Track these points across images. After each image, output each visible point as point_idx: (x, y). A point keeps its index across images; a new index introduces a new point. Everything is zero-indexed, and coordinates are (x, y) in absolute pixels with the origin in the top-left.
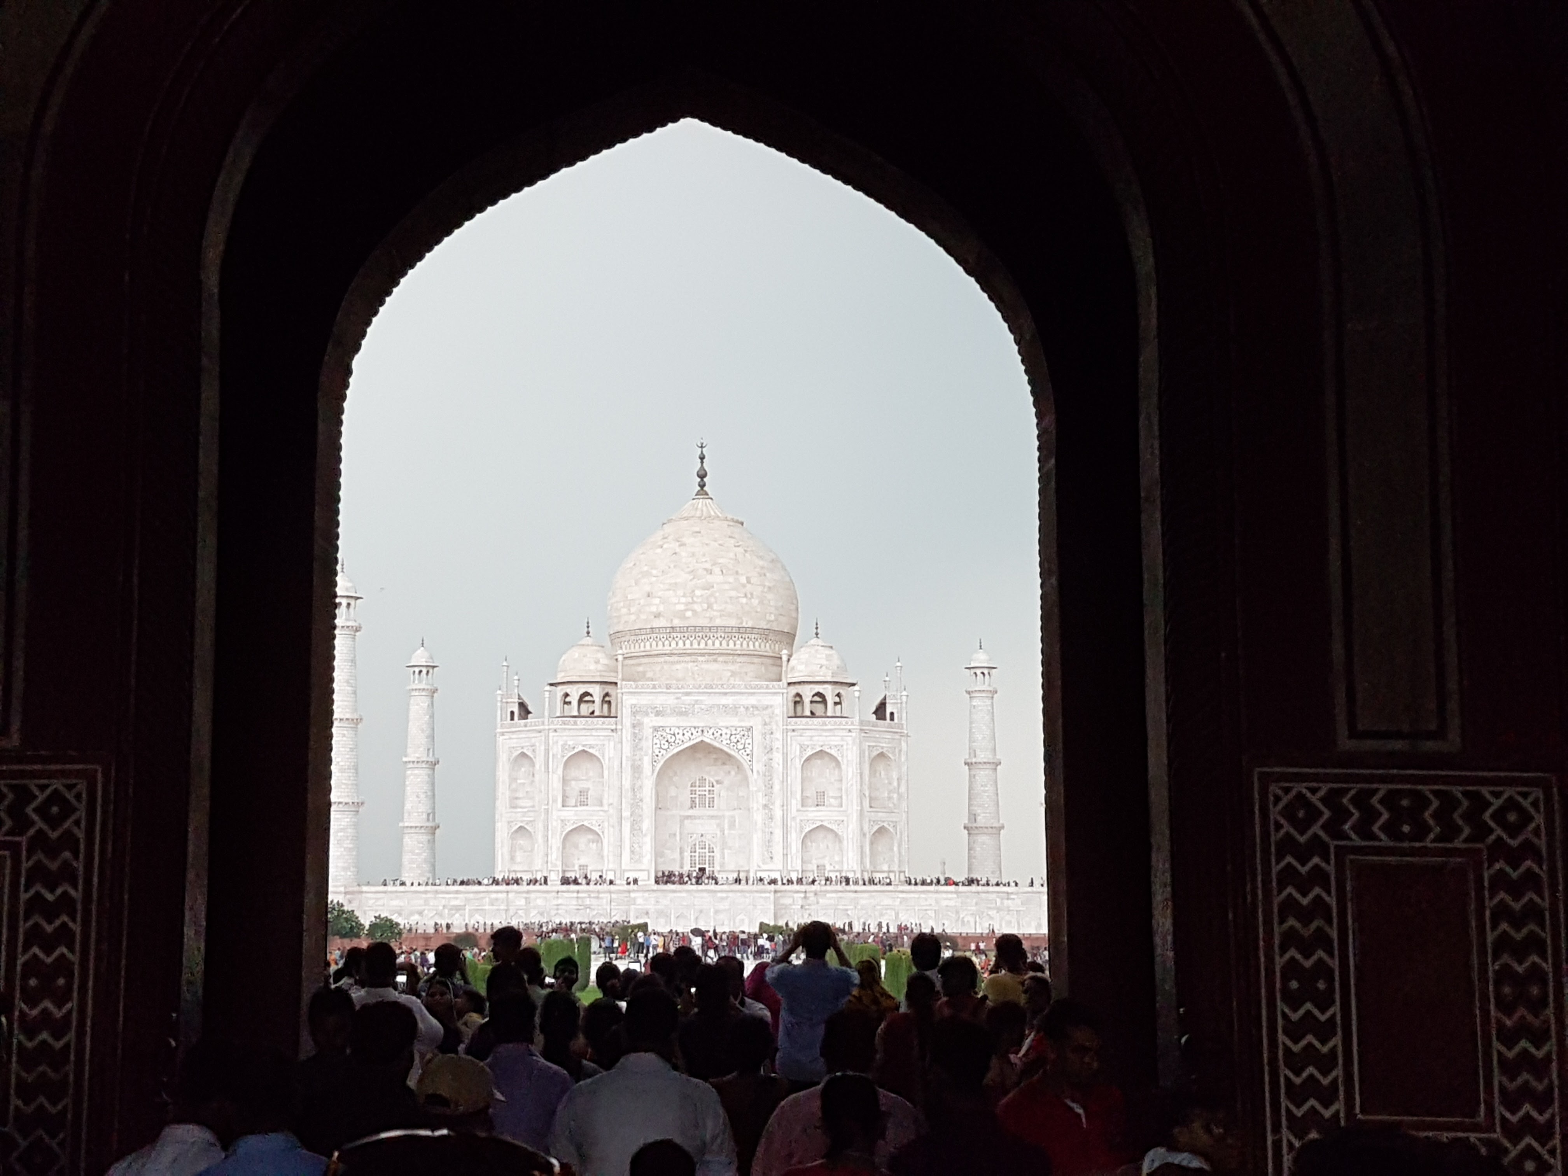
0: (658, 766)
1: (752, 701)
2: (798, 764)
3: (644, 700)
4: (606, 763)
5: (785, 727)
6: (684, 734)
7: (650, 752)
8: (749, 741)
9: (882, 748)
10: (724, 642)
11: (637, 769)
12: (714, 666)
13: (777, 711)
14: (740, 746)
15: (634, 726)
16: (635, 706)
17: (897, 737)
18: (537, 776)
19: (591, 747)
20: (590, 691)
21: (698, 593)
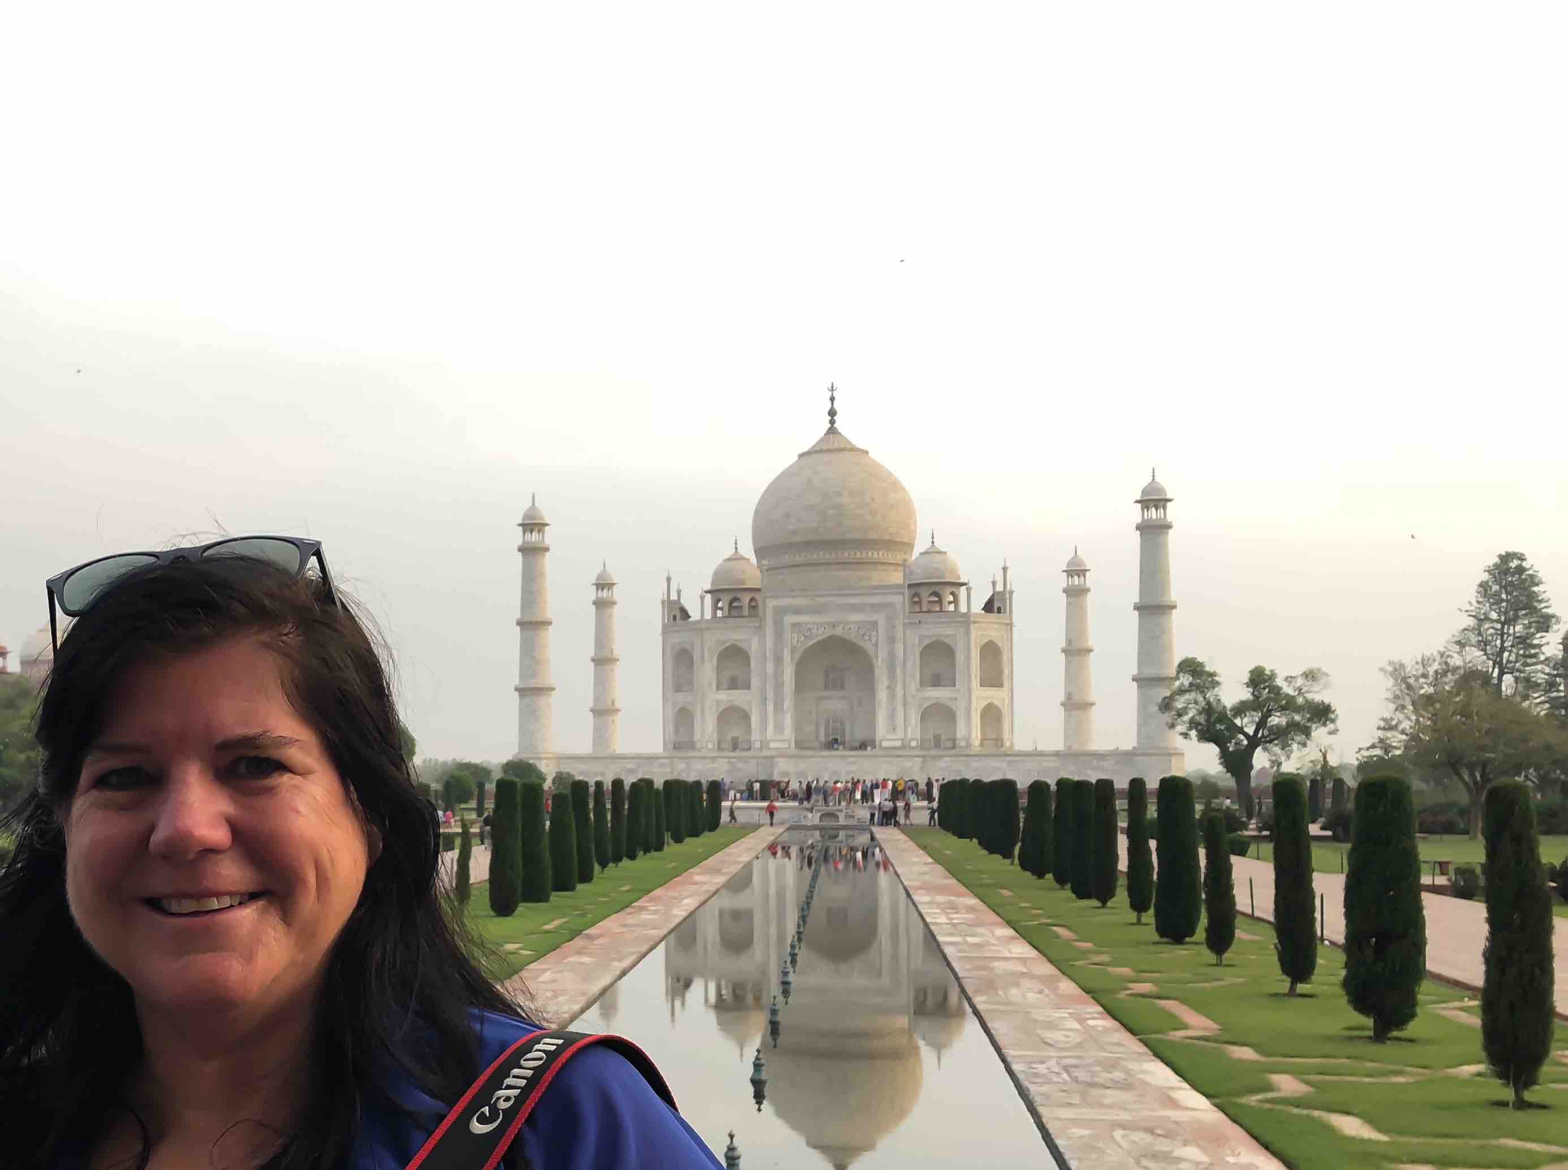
0: (798, 655)
1: (876, 600)
2: (917, 652)
3: (784, 602)
4: (753, 656)
5: (906, 621)
6: (818, 629)
7: (790, 643)
8: (875, 633)
9: (990, 636)
10: (852, 553)
11: (779, 660)
12: (843, 573)
13: (898, 607)
14: (867, 638)
15: (775, 623)
16: (774, 607)
17: (1004, 627)
18: (695, 667)
19: (741, 641)
20: (738, 595)
21: (830, 512)
